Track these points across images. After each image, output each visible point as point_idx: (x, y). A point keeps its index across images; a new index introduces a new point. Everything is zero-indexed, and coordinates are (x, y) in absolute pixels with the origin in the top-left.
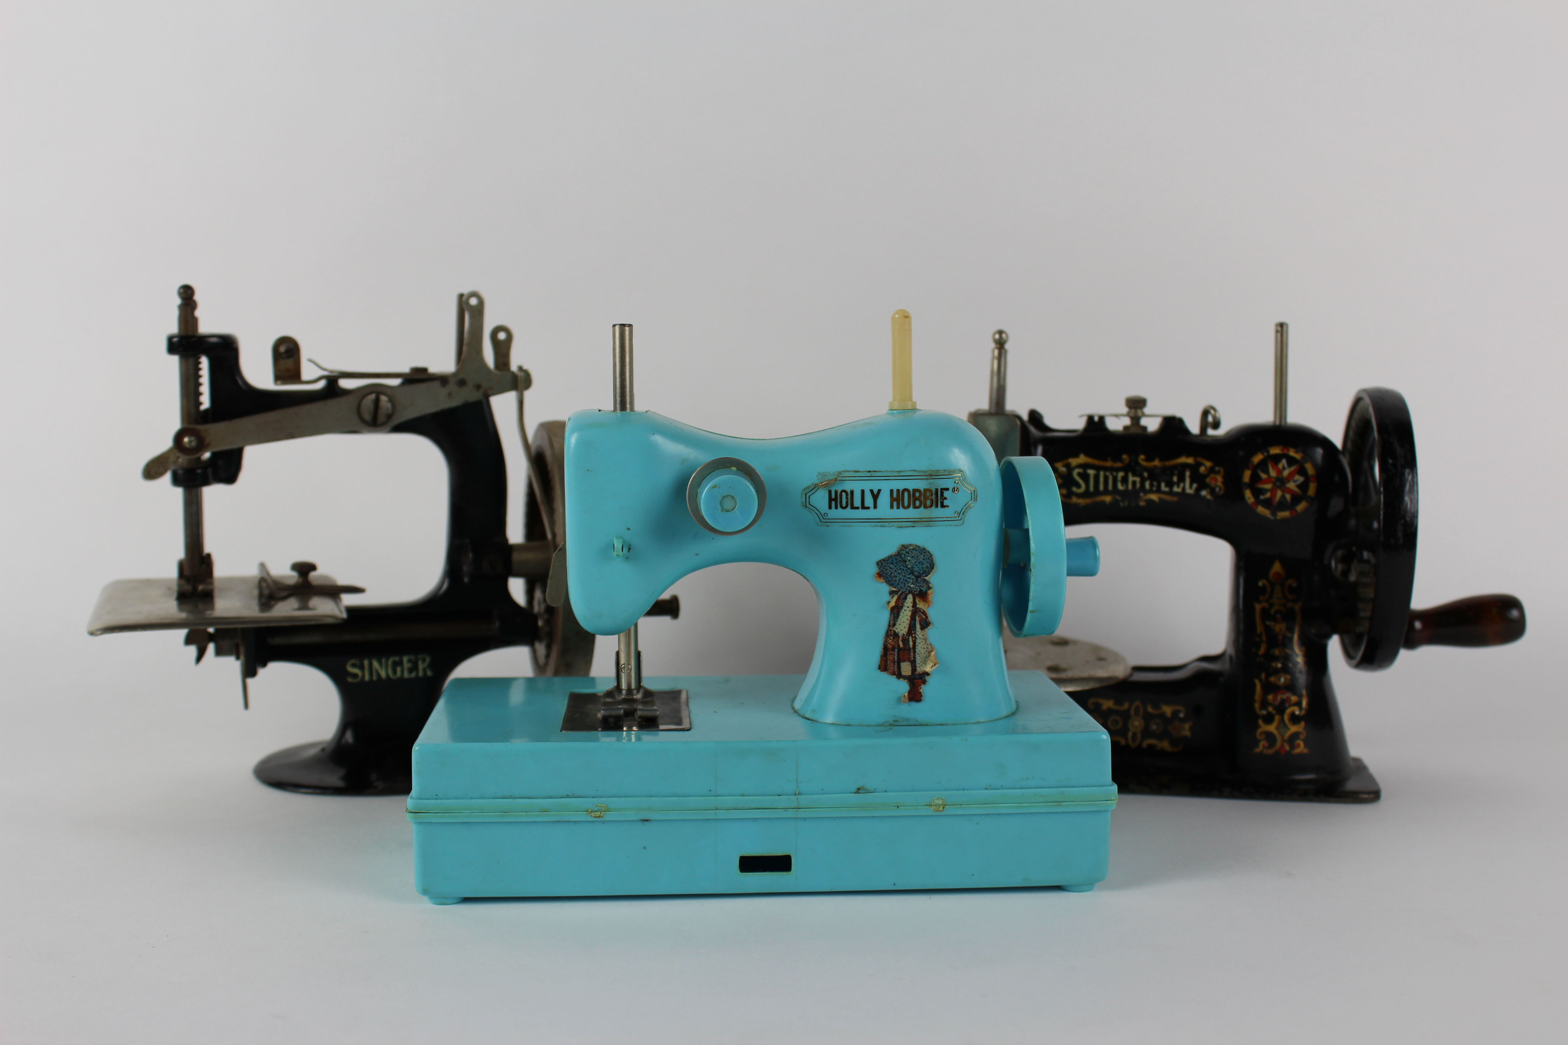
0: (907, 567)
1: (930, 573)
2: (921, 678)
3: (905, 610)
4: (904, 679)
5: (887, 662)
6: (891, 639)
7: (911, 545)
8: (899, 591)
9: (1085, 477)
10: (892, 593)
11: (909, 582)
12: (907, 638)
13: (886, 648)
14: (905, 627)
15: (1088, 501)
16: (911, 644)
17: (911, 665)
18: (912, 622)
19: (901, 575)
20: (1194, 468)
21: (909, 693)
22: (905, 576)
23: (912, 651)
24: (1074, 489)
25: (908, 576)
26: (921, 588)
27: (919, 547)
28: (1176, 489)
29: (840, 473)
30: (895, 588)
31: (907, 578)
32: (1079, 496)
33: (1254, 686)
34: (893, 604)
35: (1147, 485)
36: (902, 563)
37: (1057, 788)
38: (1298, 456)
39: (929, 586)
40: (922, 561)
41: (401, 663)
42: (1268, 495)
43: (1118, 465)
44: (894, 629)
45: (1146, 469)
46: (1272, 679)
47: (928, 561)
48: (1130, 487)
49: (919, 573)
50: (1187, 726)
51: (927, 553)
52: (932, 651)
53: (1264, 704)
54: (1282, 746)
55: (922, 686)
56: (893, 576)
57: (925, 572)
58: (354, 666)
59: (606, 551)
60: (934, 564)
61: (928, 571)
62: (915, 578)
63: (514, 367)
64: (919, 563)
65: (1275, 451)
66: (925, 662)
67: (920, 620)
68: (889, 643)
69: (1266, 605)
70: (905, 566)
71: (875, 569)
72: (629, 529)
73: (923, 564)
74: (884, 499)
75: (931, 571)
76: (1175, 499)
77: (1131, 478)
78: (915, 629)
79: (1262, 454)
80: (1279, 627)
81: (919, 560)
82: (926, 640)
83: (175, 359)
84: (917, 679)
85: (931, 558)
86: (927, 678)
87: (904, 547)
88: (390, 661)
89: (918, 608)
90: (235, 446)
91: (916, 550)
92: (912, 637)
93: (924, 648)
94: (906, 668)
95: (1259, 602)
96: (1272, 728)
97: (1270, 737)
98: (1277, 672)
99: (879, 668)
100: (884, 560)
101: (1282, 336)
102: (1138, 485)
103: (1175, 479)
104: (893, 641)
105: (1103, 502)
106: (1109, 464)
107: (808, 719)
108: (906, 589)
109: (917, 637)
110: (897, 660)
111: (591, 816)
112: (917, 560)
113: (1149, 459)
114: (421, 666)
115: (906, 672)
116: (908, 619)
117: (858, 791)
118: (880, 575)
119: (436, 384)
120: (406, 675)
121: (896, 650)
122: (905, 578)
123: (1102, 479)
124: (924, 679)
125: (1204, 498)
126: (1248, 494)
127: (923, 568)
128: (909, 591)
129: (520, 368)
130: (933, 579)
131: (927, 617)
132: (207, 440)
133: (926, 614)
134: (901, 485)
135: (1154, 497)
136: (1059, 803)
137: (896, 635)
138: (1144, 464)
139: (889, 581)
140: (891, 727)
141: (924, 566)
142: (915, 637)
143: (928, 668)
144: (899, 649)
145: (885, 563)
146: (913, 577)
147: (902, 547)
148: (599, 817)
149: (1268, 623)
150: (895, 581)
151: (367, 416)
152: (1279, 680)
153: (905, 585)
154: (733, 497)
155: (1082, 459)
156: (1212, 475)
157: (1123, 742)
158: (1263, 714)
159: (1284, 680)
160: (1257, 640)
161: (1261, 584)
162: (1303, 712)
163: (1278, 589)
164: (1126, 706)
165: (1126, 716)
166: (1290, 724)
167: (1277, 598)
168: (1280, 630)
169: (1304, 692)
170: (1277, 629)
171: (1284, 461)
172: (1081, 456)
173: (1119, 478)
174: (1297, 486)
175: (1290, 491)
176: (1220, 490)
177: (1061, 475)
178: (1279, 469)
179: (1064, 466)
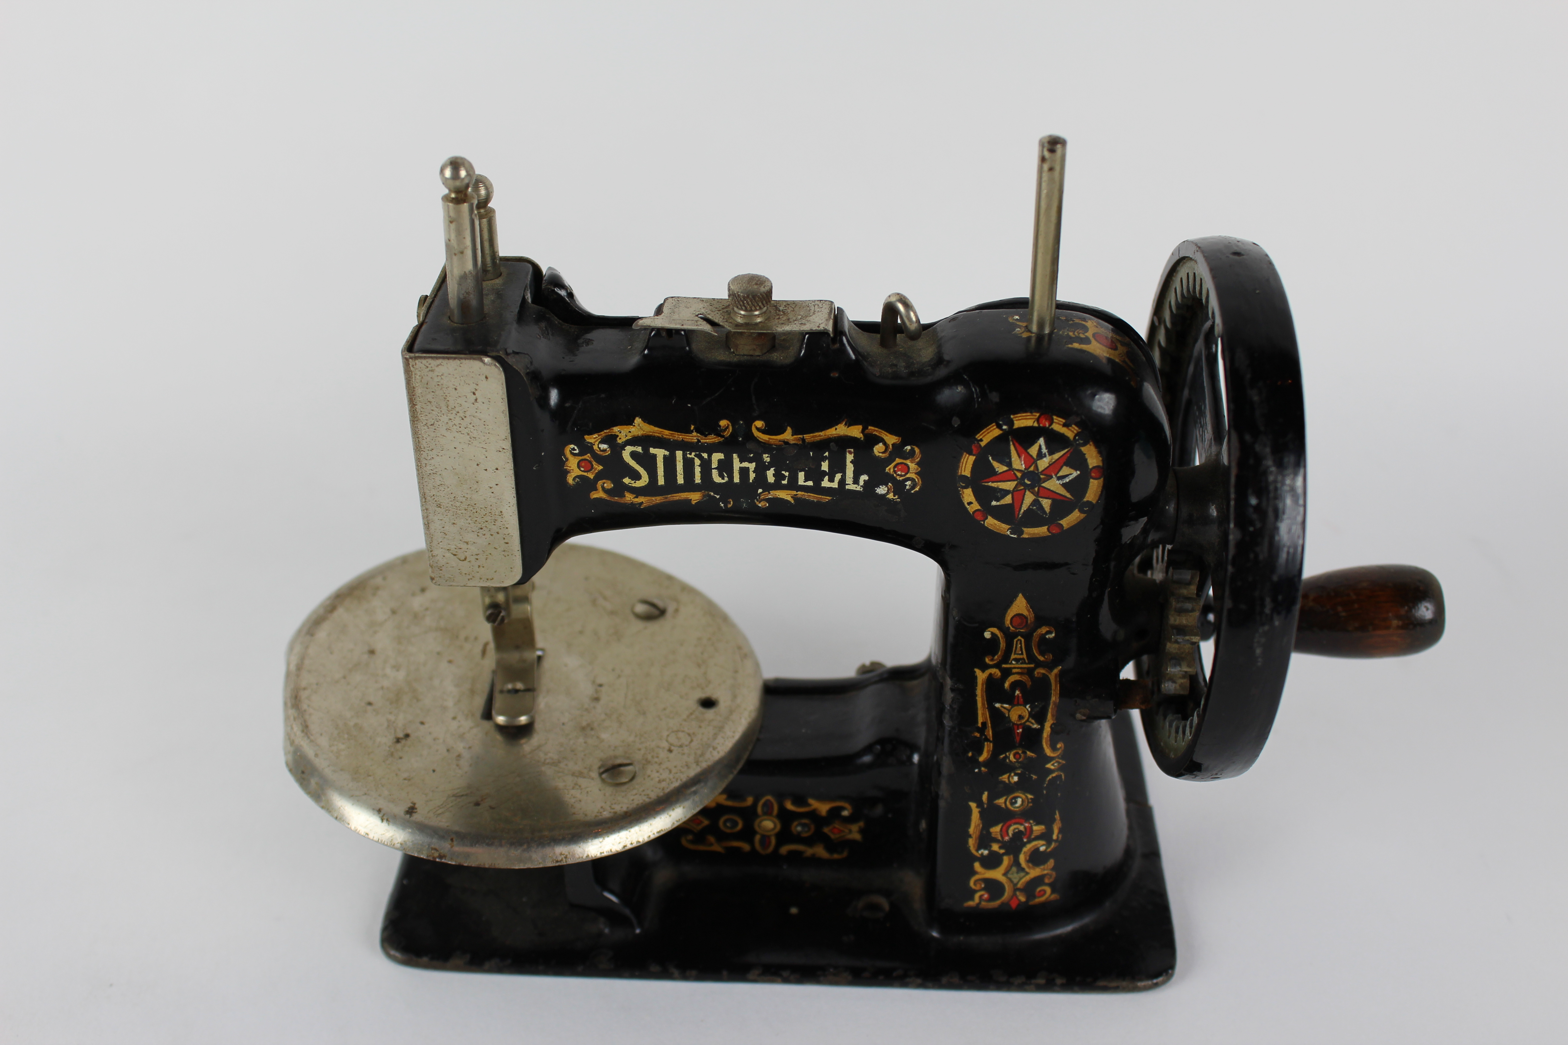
9: (646, 460)
15: (658, 500)
24: (627, 480)
28: (826, 483)
33: (969, 811)
35: (770, 476)
38: (1070, 432)
42: (1008, 500)
45: (766, 447)
48: (737, 479)
50: (855, 827)
53: (985, 840)
54: (1014, 896)
65: (1024, 421)
69: (996, 672)
76: (827, 499)
77: (737, 464)
79: (999, 427)
80: (1019, 713)
95: (984, 667)
96: (997, 874)
97: (993, 887)
98: (1009, 789)
101: (1052, 166)
102: (752, 476)
103: (825, 466)
105: (687, 498)
113: (773, 429)
123: (680, 465)
125: (883, 496)
126: (968, 495)
135: (785, 495)
138: (764, 437)
149: (998, 705)
152: (1013, 802)
155: (640, 427)
156: (898, 460)
157: (746, 847)
158: (982, 854)
159: (1023, 801)
160: (977, 735)
161: (987, 635)
162: (1053, 845)
163: (1019, 643)
164: (750, 801)
165: (749, 815)
166: (1029, 867)
167: (1017, 660)
168: (1021, 717)
169: (1057, 816)
170: (1014, 717)
171: (1041, 441)
172: (638, 420)
173: (715, 464)
174: (1064, 485)
175: (1050, 494)
176: (913, 487)
177: (599, 459)
178: (1031, 456)
179: (602, 442)
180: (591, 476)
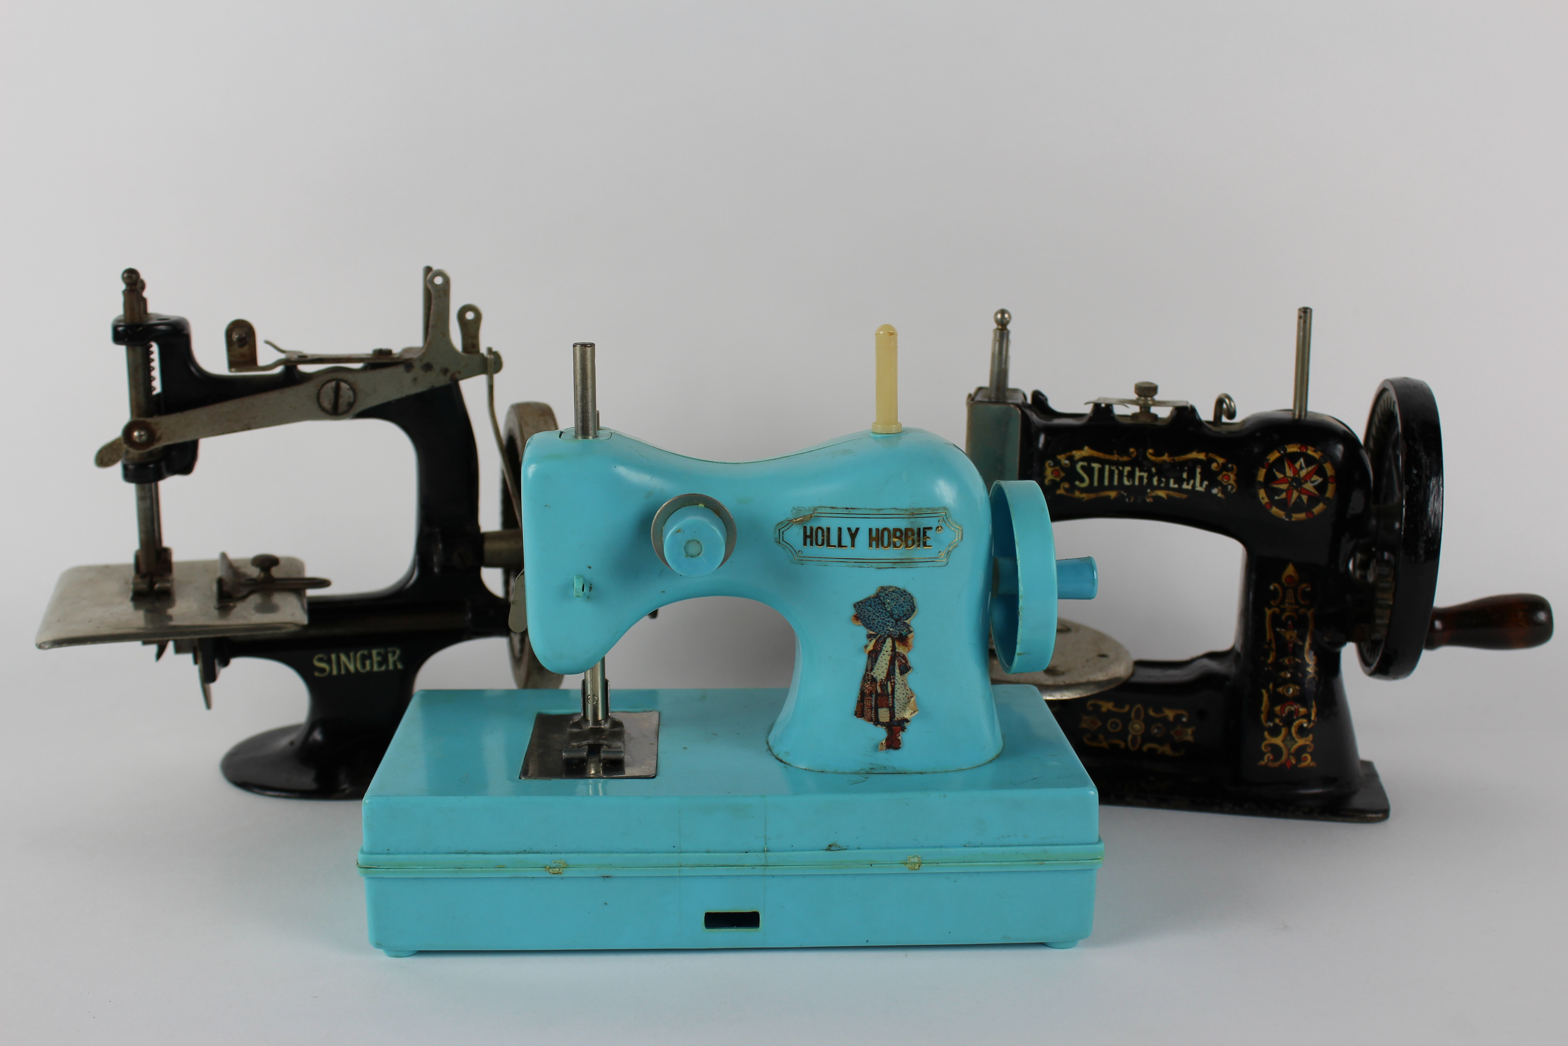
0: (886, 610)
1: (910, 617)
2: (900, 725)
3: (884, 655)
4: (882, 726)
5: (864, 708)
6: (868, 684)
7: (890, 587)
8: (878, 634)
9: (1089, 471)
10: (870, 637)
11: (888, 625)
12: (885, 683)
13: (862, 694)
14: (883, 672)
15: (1092, 496)
16: (890, 689)
17: (890, 711)
18: (891, 667)
19: (880, 618)
20: (1205, 465)
21: (887, 740)
22: (884, 619)
23: (890, 697)
24: (1077, 483)
25: (887, 619)
26: (901, 632)
27: (899, 589)
28: (1185, 486)
29: (816, 509)
30: (873, 631)
31: (886, 621)
32: (1082, 490)
33: (1261, 696)
34: (870, 648)
35: (1155, 481)
36: (881, 606)
37: (1040, 845)
38: (1317, 455)
39: (909, 630)
40: (902, 604)
41: (370, 657)
42: (1284, 495)
43: (1125, 459)
44: (872, 674)
45: (1154, 464)
46: (1280, 690)
47: (909, 603)
48: (1137, 483)
49: (899, 616)
50: (1189, 731)
51: (908, 596)
52: (911, 697)
53: (1271, 716)
54: (1288, 759)
55: (901, 733)
56: (872, 619)
57: (905, 615)
58: (321, 660)
59: (565, 590)
60: (915, 607)
61: (909, 614)
62: (894, 622)
63: (483, 350)
64: (899, 605)
65: (1292, 449)
66: (904, 709)
67: (900, 664)
68: (866, 688)
69: (1277, 610)
70: (884, 608)
71: (853, 612)
72: (590, 568)
73: (903, 607)
74: (863, 538)
75: (912, 614)
76: (1184, 496)
77: (1138, 474)
78: (894, 674)
79: (1279, 452)
80: (1290, 635)
81: (899, 602)
82: (906, 685)
83: (122, 350)
84: (895, 726)
85: (911, 601)
86: (906, 724)
87: (883, 589)
88: (359, 655)
89: (898, 652)
90: (188, 438)
91: (896, 593)
92: (891, 683)
93: (903, 694)
94: (884, 715)
95: (1270, 607)
96: (1278, 741)
97: (1276, 750)
98: (1285, 682)
99: (856, 714)
100: (861, 602)
101: (1305, 322)
102: (1145, 481)
103: (1185, 476)
104: (870, 686)
105: (1108, 497)
106: (1115, 457)
107: (781, 761)
108: (885, 632)
109: (896, 682)
110: (875, 706)
111: (550, 873)
112: (897, 602)
113: (1158, 454)
114: (391, 659)
115: (883, 719)
116: (886, 664)
117: (830, 848)
118: (857, 618)
119: (401, 369)
120: (376, 668)
121: (874, 696)
122: (884, 622)
123: (1107, 474)
124: (903, 725)
125: (1215, 495)
126: (1262, 493)
127: (903, 610)
128: (888, 635)
129: (490, 350)
130: (914, 622)
131: (907, 662)
132: (158, 433)
133: (906, 658)
134: (880, 524)
135: (1162, 494)
136: (1042, 861)
137: (874, 680)
138: (1153, 458)
139: (867, 624)
140: (867, 776)
141: (904, 609)
142: (894, 682)
143: (907, 715)
144: (877, 695)
145: (863, 606)
146: (893, 620)
147: (881, 589)
148: (557, 873)
149: (1278, 629)
150: (873, 624)
151: (327, 404)
152: (1288, 691)
153: (883, 629)
154: (698, 542)
155: (1086, 451)
156: (1225, 473)
157: (1122, 745)
158: (1269, 726)
159: (1293, 691)
160: (1266, 647)
161: (1272, 588)
162: (1312, 724)
163: (1290, 593)
164: (1127, 708)
165: (1126, 719)
166: (1297, 737)
167: (1289, 603)
168: (1291, 637)
169: (1314, 704)
170: (1288, 637)
171: (1302, 460)
172: (1086, 448)
173: (1125, 473)
174: (1315, 487)
175: (1307, 492)
176: (1232, 489)
177: (1063, 468)
178: (1296, 469)
179: (1067, 459)
180: (1058, 479)
